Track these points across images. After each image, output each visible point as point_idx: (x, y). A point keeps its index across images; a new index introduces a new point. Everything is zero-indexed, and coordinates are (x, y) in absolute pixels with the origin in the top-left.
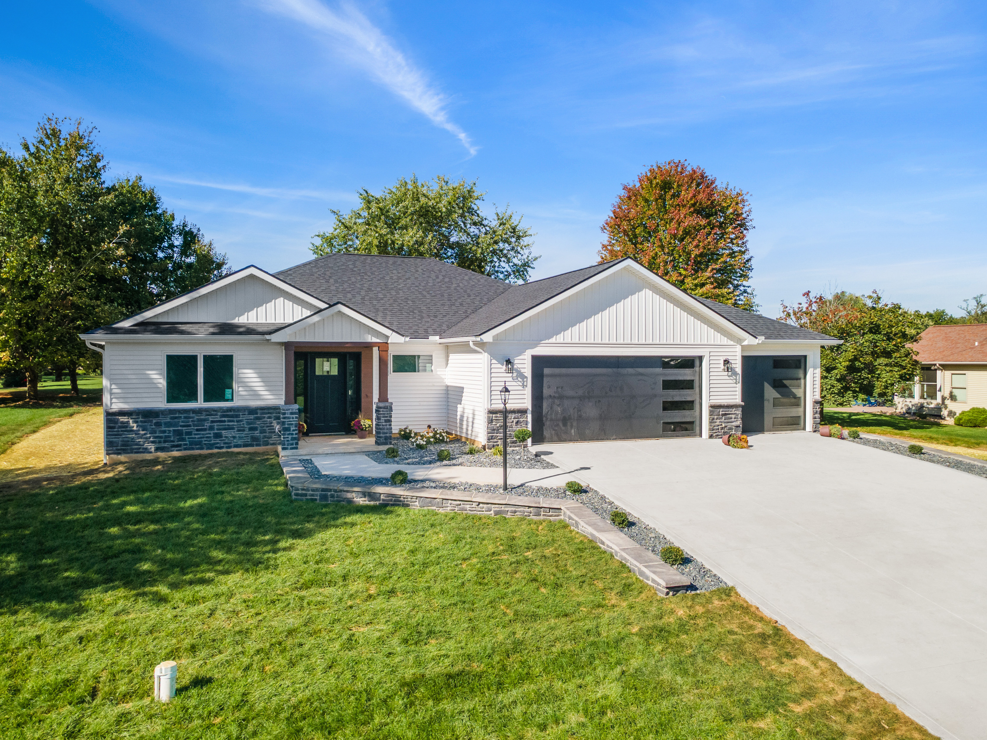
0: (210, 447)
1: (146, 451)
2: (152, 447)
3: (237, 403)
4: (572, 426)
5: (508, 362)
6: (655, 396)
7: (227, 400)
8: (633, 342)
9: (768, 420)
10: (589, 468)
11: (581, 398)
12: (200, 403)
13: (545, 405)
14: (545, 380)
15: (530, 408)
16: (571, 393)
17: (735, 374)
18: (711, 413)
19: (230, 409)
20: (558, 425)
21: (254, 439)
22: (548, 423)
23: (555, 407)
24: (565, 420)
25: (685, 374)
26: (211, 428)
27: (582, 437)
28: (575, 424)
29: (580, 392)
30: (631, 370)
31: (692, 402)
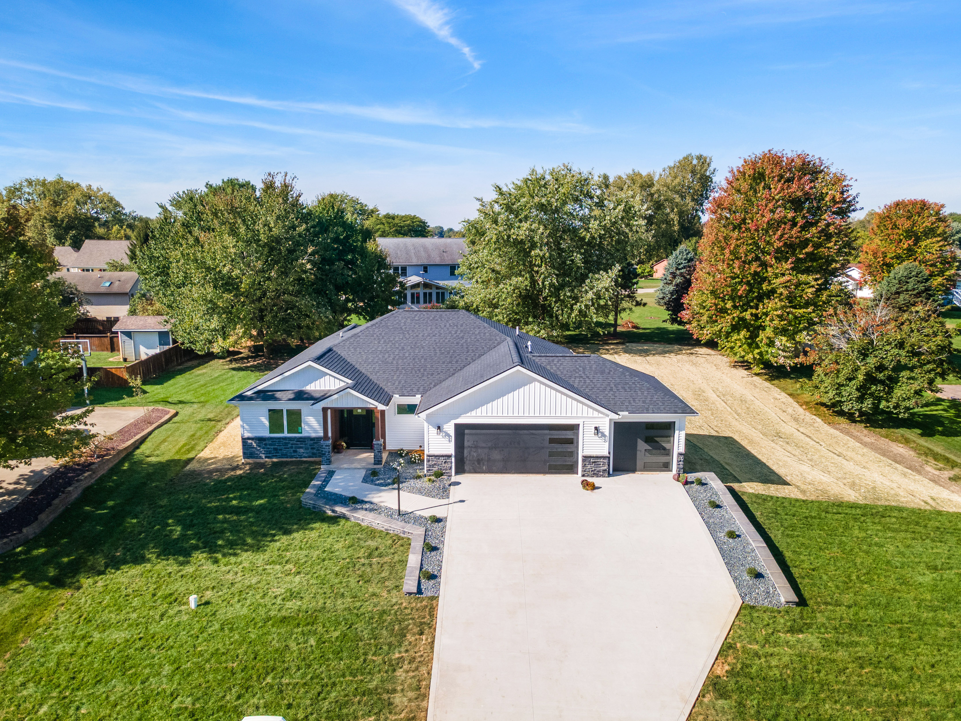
0: (292, 457)
1: (261, 458)
2: (263, 456)
3: (304, 434)
4: (483, 465)
5: (439, 428)
6: (543, 448)
7: (299, 433)
8: (525, 415)
9: (639, 464)
10: (463, 501)
11: (490, 448)
12: (286, 434)
13: (466, 451)
14: (466, 437)
15: (454, 454)
16: (484, 445)
17: (603, 435)
18: (584, 461)
19: (301, 438)
20: (474, 464)
21: (313, 454)
22: (467, 462)
23: (472, 453)
24: (479, 461)
25: (566, 435)
26: (292, 447)
27: (490, 471)
28: (486, 463)
29: (489, 444)
30: (525, 432)
31: (572, 452)
